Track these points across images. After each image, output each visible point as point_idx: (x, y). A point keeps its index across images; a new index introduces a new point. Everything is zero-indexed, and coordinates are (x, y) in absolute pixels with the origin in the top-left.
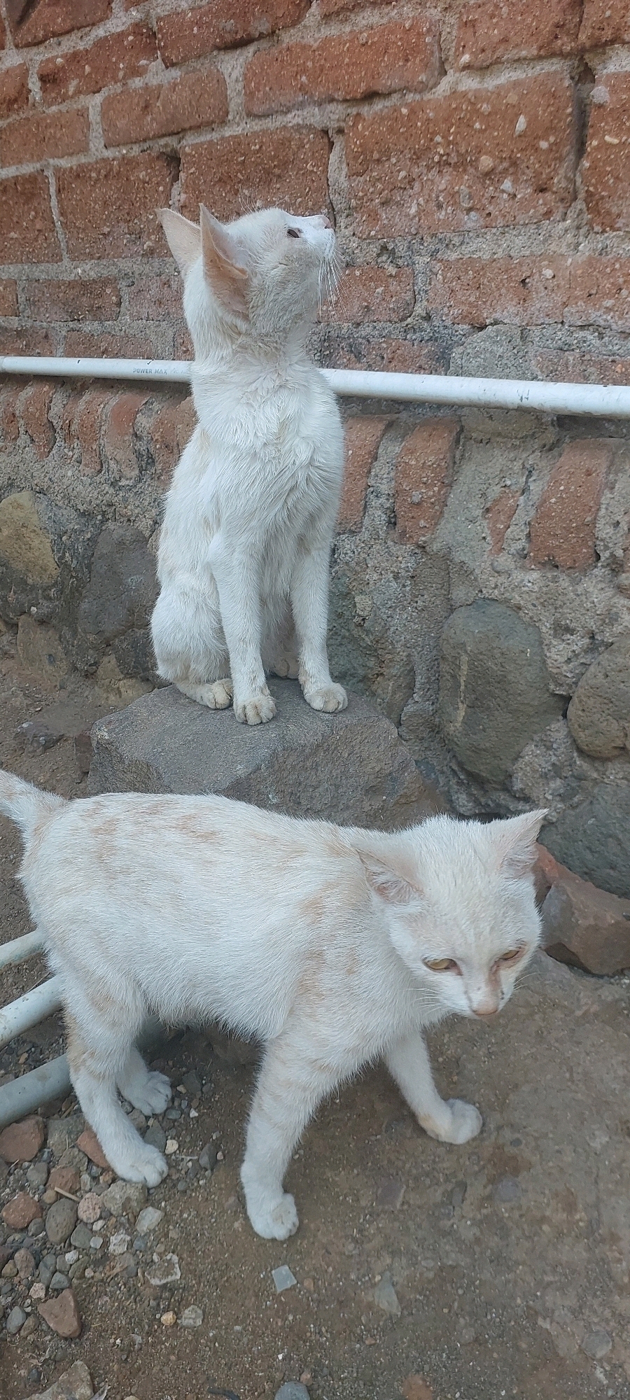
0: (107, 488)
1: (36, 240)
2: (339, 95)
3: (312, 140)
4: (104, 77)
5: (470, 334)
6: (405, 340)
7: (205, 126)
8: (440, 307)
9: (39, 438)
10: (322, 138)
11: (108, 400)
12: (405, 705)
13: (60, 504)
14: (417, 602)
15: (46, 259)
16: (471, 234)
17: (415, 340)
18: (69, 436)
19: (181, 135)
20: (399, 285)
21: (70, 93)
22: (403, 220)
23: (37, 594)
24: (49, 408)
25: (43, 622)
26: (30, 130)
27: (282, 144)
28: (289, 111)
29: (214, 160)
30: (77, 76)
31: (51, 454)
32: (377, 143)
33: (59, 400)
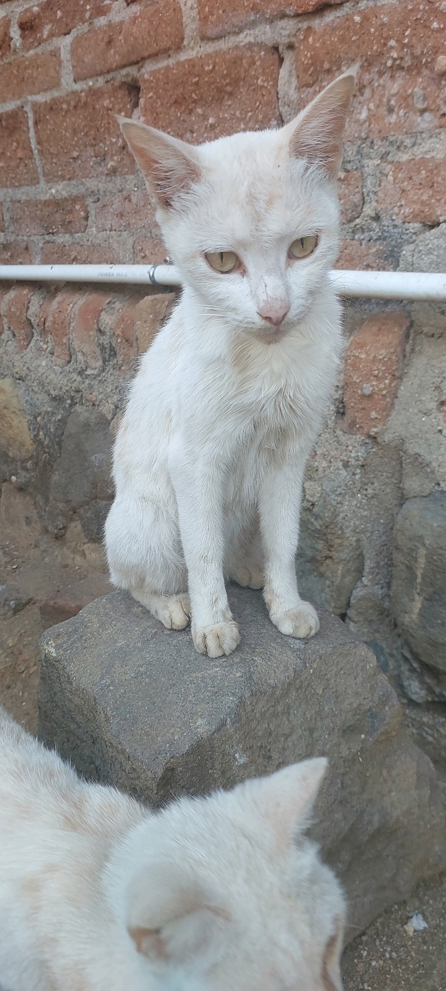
0: (75, 376)
1: (18, 167)
2: (290, 11)
3: (263, 57)
4: (73, 19)
5: (421, 232)
6: (353, 240)
7: (162, 54)
8: (390, 207)
9: (19, 333)
10: (273, 54)
11: (77, 301)
12: (355, 588)
13: (36, 389)
14: (366, 490)
15: (26, 183)
16: (424, 135)
17: (363, 239)
18: (44, 332)
19: (141, 64)
20: (348, 188)
21: (45, 36)
22: (352, 126)
23: (16, 465)
24: (28, 308)
25: (21, 489)
26: (12, 73)
27: (234, 62)
28: (241, 30)
29: (170, 84)
30: (51, 21)
31: (29, 347)
32: (328, 53)
33: (36, 300)
